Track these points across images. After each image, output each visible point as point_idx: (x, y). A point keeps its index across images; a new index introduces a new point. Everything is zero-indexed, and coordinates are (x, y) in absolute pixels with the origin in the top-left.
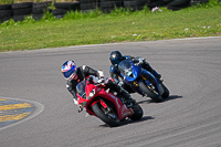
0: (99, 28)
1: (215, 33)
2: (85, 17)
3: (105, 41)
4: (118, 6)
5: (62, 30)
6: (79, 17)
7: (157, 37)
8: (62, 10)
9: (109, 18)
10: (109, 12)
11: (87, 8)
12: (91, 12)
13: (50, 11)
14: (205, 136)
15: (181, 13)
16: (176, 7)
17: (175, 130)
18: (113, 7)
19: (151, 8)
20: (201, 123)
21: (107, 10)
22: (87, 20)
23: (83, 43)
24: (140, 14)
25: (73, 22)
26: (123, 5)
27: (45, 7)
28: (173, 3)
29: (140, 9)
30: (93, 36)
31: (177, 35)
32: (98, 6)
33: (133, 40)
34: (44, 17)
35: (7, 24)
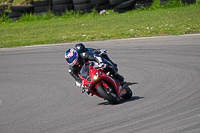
0: (51, 30)
1: (157, 33)
2: (39, 19)
3: (57, 42)
4: (69, 9)
5: (17, 31)
6: (33, 20)
7: (104, 38)
8: (18, 13)
9: (60, 20)
10: (60, 15)
11: (41, 11)
12: (44, 15)
13: (7, 14)
14: (148, 127)
15: (127, 15)
16: (122, 10)
17: (121, 123)
18: (64, 10)
19: (99, 11)
20: (145, 115)
21: (59, 12)
22: (41, 22)
23: (37, 43)
24: (89, 16)
25: (27, 24)
26: (73, 8)
27: (2, 11)
28: (119, 6)
29: (89, 12)
30: (46, 36)
31: (123, 35)
32: (51, 9)
33: (82, 40)
34: (1, 20)
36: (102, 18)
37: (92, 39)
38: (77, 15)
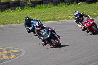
0: (52, 13)
2: (45, 8)
3: (55, 20)
4: (62, 2)
5: (34, 14)
6: (42, 8)
9: (57, 8)
10: (57, 5)
12: (48, 5)
13: (29, 5)
15: (92, 5)
18: (59, 3)
19: (78, 3)
21: (56, 4)
22: (47, 9)
23: (44, 20)
25: (39, 10)
26: (64, 2)
27: (26, 3)
29: (72, 4)
30: (49, 17)
32: (52, 2)
33: (69, 19)
34: (25, 8)
35: (8, 11)
36: (79, 7)
38: (66, 6)
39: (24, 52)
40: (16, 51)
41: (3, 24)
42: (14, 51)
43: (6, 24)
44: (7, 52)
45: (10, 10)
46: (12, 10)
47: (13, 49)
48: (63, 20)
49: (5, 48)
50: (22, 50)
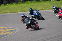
0: (35, 6)
2: (31, 3)
5: (24, 7)
6: (29, 3)
9: (38, 3)
13: (21, 1)
21: (38, 1)
25: (27, 4)
33: (45, 10)
34: (19, 3)
35: (8, 5)
36: (52, 3)
37: (49, 9)
38: (44, 2)
39: (18, 30)
40: (13, 29)
41: (5, 13)
42: (12, 29)
43: (7, 13)
44: (7, 30)
45: (9, 4)
46: (10, 4)
47: (11, 28)
48: (42, 11)
49: (7, 27)
50: (16, 29)
